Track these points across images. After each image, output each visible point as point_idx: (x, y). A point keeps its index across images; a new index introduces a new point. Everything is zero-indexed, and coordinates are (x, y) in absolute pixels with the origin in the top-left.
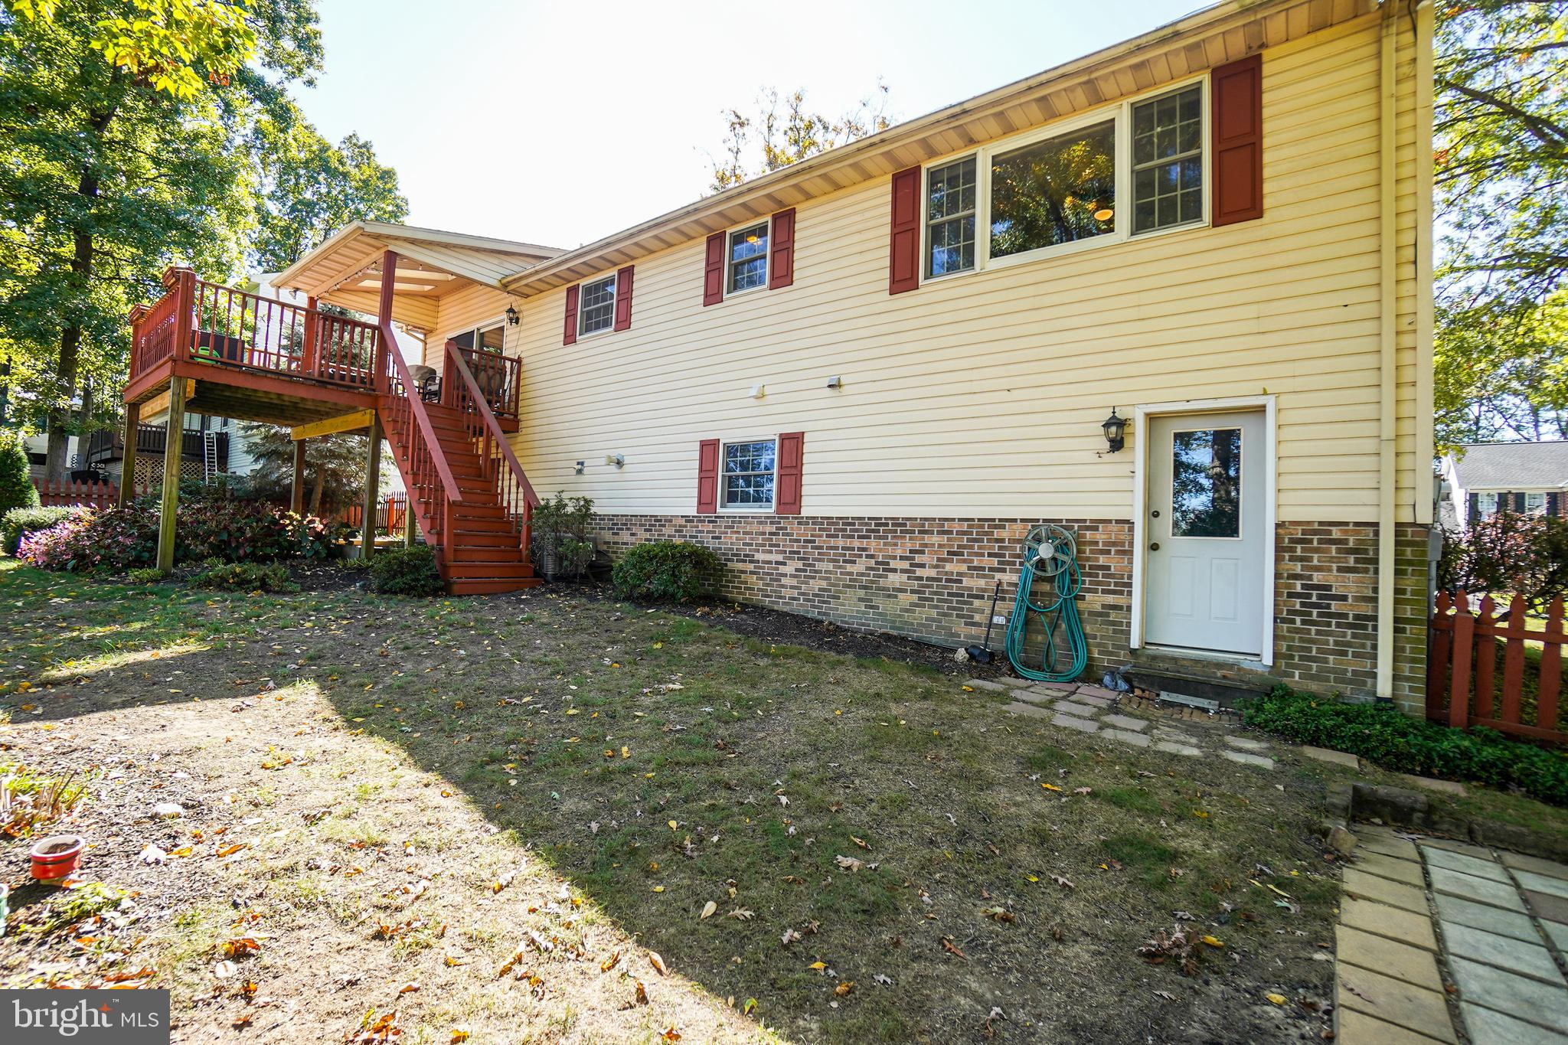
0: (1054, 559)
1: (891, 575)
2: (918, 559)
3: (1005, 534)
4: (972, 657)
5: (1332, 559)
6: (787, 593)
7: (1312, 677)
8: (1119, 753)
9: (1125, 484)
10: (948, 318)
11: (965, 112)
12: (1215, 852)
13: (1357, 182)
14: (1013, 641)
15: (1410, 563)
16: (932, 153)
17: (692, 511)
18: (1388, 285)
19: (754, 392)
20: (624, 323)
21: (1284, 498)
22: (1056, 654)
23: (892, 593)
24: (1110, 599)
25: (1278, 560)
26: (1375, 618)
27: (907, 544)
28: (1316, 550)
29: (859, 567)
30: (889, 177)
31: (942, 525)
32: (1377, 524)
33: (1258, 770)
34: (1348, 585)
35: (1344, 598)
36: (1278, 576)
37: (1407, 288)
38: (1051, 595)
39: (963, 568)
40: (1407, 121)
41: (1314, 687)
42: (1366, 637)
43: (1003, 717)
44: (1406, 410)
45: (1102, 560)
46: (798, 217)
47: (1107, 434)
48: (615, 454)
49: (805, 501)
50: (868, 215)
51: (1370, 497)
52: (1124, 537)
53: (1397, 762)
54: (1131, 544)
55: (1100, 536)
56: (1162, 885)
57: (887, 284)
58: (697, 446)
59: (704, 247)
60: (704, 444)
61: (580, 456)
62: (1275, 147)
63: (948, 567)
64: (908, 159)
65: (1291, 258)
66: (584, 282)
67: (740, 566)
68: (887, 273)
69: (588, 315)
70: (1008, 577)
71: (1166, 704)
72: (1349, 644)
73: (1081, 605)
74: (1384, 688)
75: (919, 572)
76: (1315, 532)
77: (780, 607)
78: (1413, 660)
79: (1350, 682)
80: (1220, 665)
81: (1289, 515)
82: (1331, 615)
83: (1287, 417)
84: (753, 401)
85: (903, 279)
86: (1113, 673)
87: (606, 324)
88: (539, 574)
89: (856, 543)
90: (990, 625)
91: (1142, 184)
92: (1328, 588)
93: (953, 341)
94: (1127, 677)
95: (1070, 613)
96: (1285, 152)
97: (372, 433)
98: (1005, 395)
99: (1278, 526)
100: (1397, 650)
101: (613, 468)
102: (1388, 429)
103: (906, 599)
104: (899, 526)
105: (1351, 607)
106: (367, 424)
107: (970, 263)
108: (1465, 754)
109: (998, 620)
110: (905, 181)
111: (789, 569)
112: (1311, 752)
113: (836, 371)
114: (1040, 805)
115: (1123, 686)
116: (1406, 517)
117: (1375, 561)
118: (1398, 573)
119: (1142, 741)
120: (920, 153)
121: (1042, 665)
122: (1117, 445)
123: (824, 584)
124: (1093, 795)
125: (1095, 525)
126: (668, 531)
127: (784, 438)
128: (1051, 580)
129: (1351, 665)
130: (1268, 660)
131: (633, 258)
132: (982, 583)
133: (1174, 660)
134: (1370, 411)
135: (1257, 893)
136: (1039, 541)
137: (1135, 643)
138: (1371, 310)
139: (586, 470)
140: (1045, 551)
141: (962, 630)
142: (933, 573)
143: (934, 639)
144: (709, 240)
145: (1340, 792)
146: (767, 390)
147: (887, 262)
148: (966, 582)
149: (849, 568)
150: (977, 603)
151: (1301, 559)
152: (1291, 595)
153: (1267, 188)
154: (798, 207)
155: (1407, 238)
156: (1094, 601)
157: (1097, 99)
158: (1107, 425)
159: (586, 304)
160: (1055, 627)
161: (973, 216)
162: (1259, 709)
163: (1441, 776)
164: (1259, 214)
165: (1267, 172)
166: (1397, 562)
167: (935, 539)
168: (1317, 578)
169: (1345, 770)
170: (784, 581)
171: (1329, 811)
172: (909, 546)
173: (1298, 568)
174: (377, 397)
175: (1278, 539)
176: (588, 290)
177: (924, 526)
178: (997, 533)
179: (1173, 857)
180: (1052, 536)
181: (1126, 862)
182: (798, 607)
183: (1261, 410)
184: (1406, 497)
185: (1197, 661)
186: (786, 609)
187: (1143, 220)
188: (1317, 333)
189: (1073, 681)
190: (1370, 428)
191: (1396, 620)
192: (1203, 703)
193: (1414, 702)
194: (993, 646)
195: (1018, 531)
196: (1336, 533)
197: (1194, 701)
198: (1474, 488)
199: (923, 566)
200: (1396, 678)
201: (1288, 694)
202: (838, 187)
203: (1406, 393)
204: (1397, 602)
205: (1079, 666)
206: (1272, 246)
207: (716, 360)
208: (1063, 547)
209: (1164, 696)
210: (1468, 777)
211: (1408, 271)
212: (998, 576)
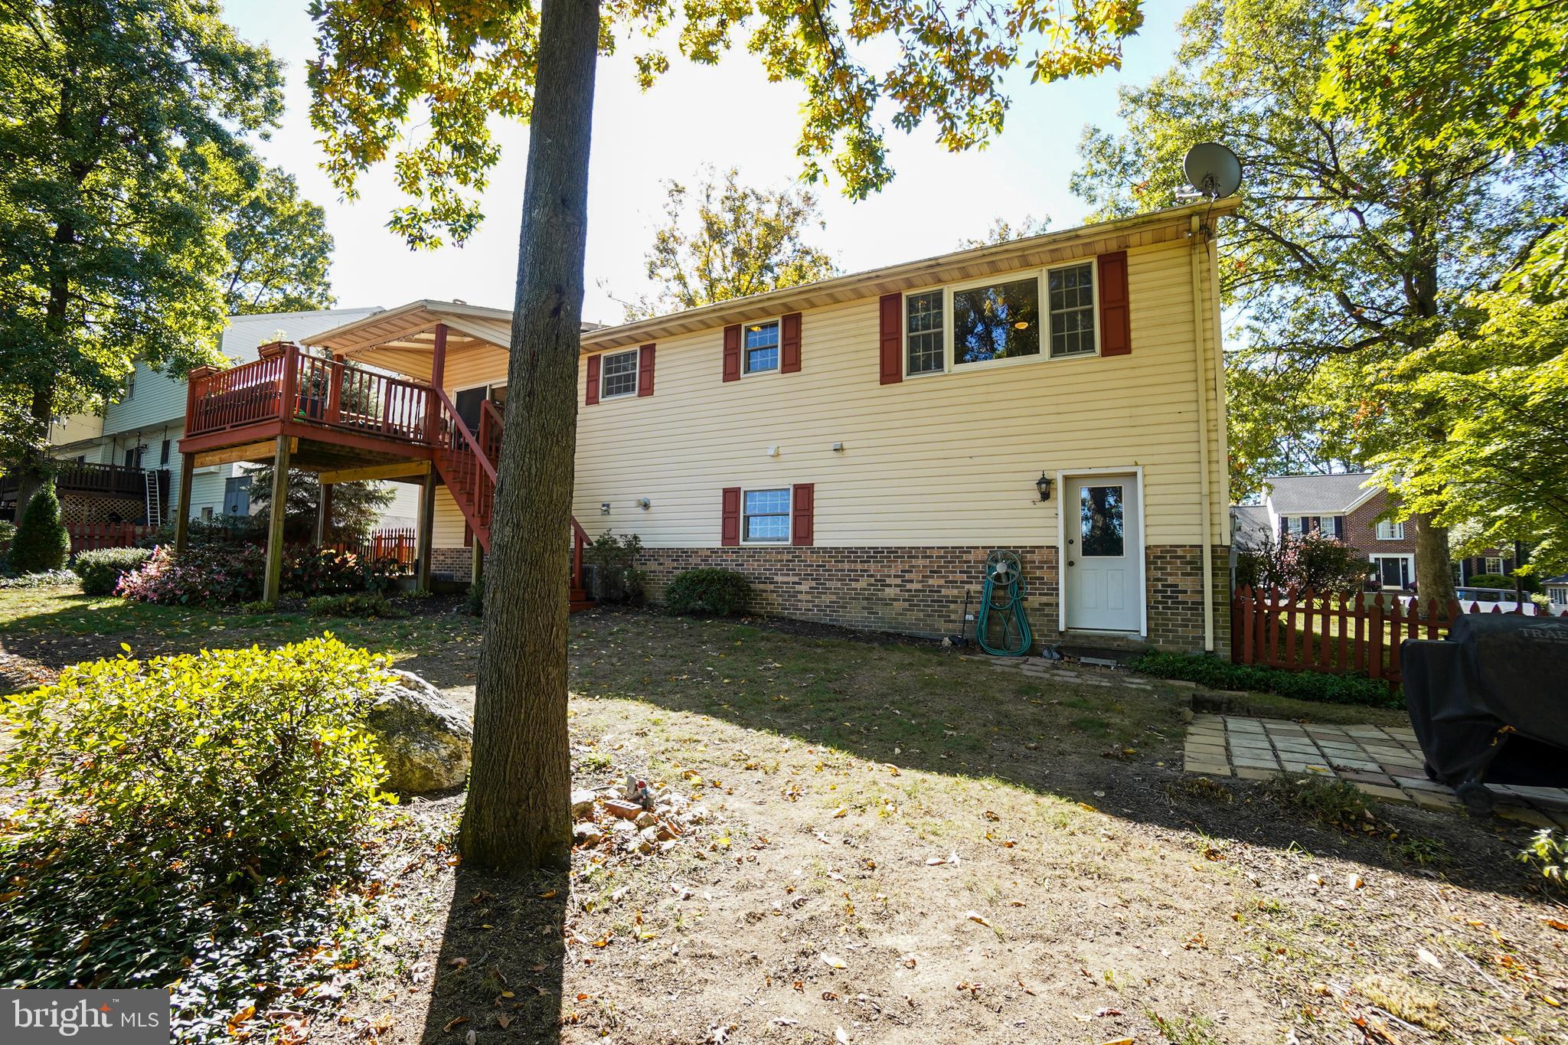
0: (1007, 574)
1: (887, 589)
2: (907, 576)
3: (971, 557)
4: (954, 643)
5: (1178, 568)
6: (803, 606)
7: (1170, 642)
8: (1065, 687)
9: (1051, 523)
10: (925, 404)
11: (938, 265)
12: (1127, 722)
13: (1183, 338)
14: (981, 630)
15: (1220, 569)
16: (910, 285)
17: (718, 544)
18: (1202, 400)
19: (771, 452)
20: (647, 390)
21: (1150, 530)
22: (1010, 638)
23: (888, 603)
24: (1045, 599)
25: (1147, 569)
26: (1203, 603)
27: (899, 566)
28: (1169, 563)
29: (862, 584)
30: (877, 298)
31: (925, 552)
32: (1201, 546)
33: (1144, 690)
34: (1186, 583)
35: (1185, 592)
36: (1147, 580)
37: (1212, 404)
38: (1004, 598)
39: (942, 582)
40: (1207, 305)
41: (1171, 648)
42: (1198, 615)
43: (993, 672)
44: (1214, 478)
45: (1038, 573)
46: (804, 320)
47: (1040, 489)
48: (642, 497)
49: (816, 536)
50: (861, 324)
51: (1197, 529)
52: (1052, 557)
53: (1216, 683)
54: (1057, 562)
55: (1036, 557)
56: (1103, 736)
57: (878, 376)
58: (721, 493)
59: (722, 335)
60: (726, 491)
61: (606, 499)
62: (1138, 310)
63: (931, 582)
64: (893, 289)
65: (1147, 381)
66: (605, 354)
67: (762, 586)
68: (878, 369)
69: (609, 382)
70: (975, 587)
71: (1084, 665)
72: (1189, 620)
73: (1026, 604)
74: (1209, 645)
75: (909, 586)
76: (1168, 552)
77: (797, 616)
78: (1224, 628)
79: (1190, 643)
80: (1115, 638)
81: (1154, 541)
82: (1179, 603)
83: (1150, 480)
84: (771, 459)
85: (890, 374)
86: (1049, 648)
87: (628, 389)
88: (589, 598)
89: (859, 566)
90: (965, 621)
91: (1056, 322)
92: (1176, 586)
93: (929, 421)
94: (1059, 650)
95: (1018, 609)
96: (1142, 314)
97: (428, 480)
98: (968, 461)
99: (1147, 548)
100: (1215, 621)
101: (640, 510)
102: (1205, 490)
103: (899, 606)
104: (892, 554)
105: (1190, 598)
106: (424, 472)
107: (940, 366)
108: (1249, 676)
109: (969, 617)
110: (889, 304)
111: (804, 587)
112: (1171, 682)
113: (839, 438)
114: (1031, 709)
115: (1056, 655)
116: (1217, 542)
117: (1201, 568)
118: (1214, 575)
119: (1079, 681)
120: (903, 285)
121: (1000, 645)
122: (1045, 496)
123: (834, 598)
124: (1060, 704)
125: (1033, 549)
126: (693, 561)
127: (797, 487)
128: (1005, 588)
129: (1191, 633)
130: (1144, 633)
131: (655, 338)
132: (955, 592)
133: (1087, 637)
134: (1195, 477)
135: (1148, 736)
136: (997, 561)
137: (1062, 628)
138: (1193, 416)
139: (612, 511)
140: (1001, 568)
141: (942, 626)
142: (919, 586)
143: (922, 633)
144: (726, 330)
145: (1187, 696)
146: (781, 451)
147: (878, 360)
148: (944, 592)
149: (854, 585)
150: (952, 606)
151: (1161, 569)
152: (1156, 591)
153: (1133, 335)
154: (804, 313)
155: (1211, 375)
156: (1034, 601)
157: (1026, 264)
158: (1039, 483)
159: (608, 371)
160: (1009, 620)
161: (941, 333)
162: (1141, 662)
163: (1239, 689)
164: (1129, 352)
165: (1133, 325)
166: (1213, 569)
167: (920, 562)
168: (1170, 580)
169: (1188, 689)
170: (800, 597)
171: (1180, 705)
172: (900, 567)
173: (1159, 574)
174: (433, 450)
175: (1147, 555)
176: (608, 360)
177: (911, 553)
178: (965, 557)
179: (1108, 725)
180: (1005, 557)
181: (1085, 730)
182: (813, 616)
183: (1135, 474)
184: (1216, 530)
185: (1101, 637)
186: (803, 618)
187: (1057, 349)
188: (1164, 428)
189: (1024, 655)
190: (1195, 488)
191: (1214, 604)
192: (1107, 662)
193: (1225, 652)
194: (967, 636)
195: (981, 555)
196: (1180, 552)
197: (1101, 662)
198: (1285, 513)
199: (911, 581)
200: (1215, 639)
201: (1156, 653)
202: (837, 301)
203: (1214, 467)
204: (1214, 593)
205: (1026, 644)
206: (1137, 372)
207: (737, 425)
208: (1012, 565)
209: (1083, 660)
210: (1251, 688)
211: (1212, 394)
212: (967, 586)
